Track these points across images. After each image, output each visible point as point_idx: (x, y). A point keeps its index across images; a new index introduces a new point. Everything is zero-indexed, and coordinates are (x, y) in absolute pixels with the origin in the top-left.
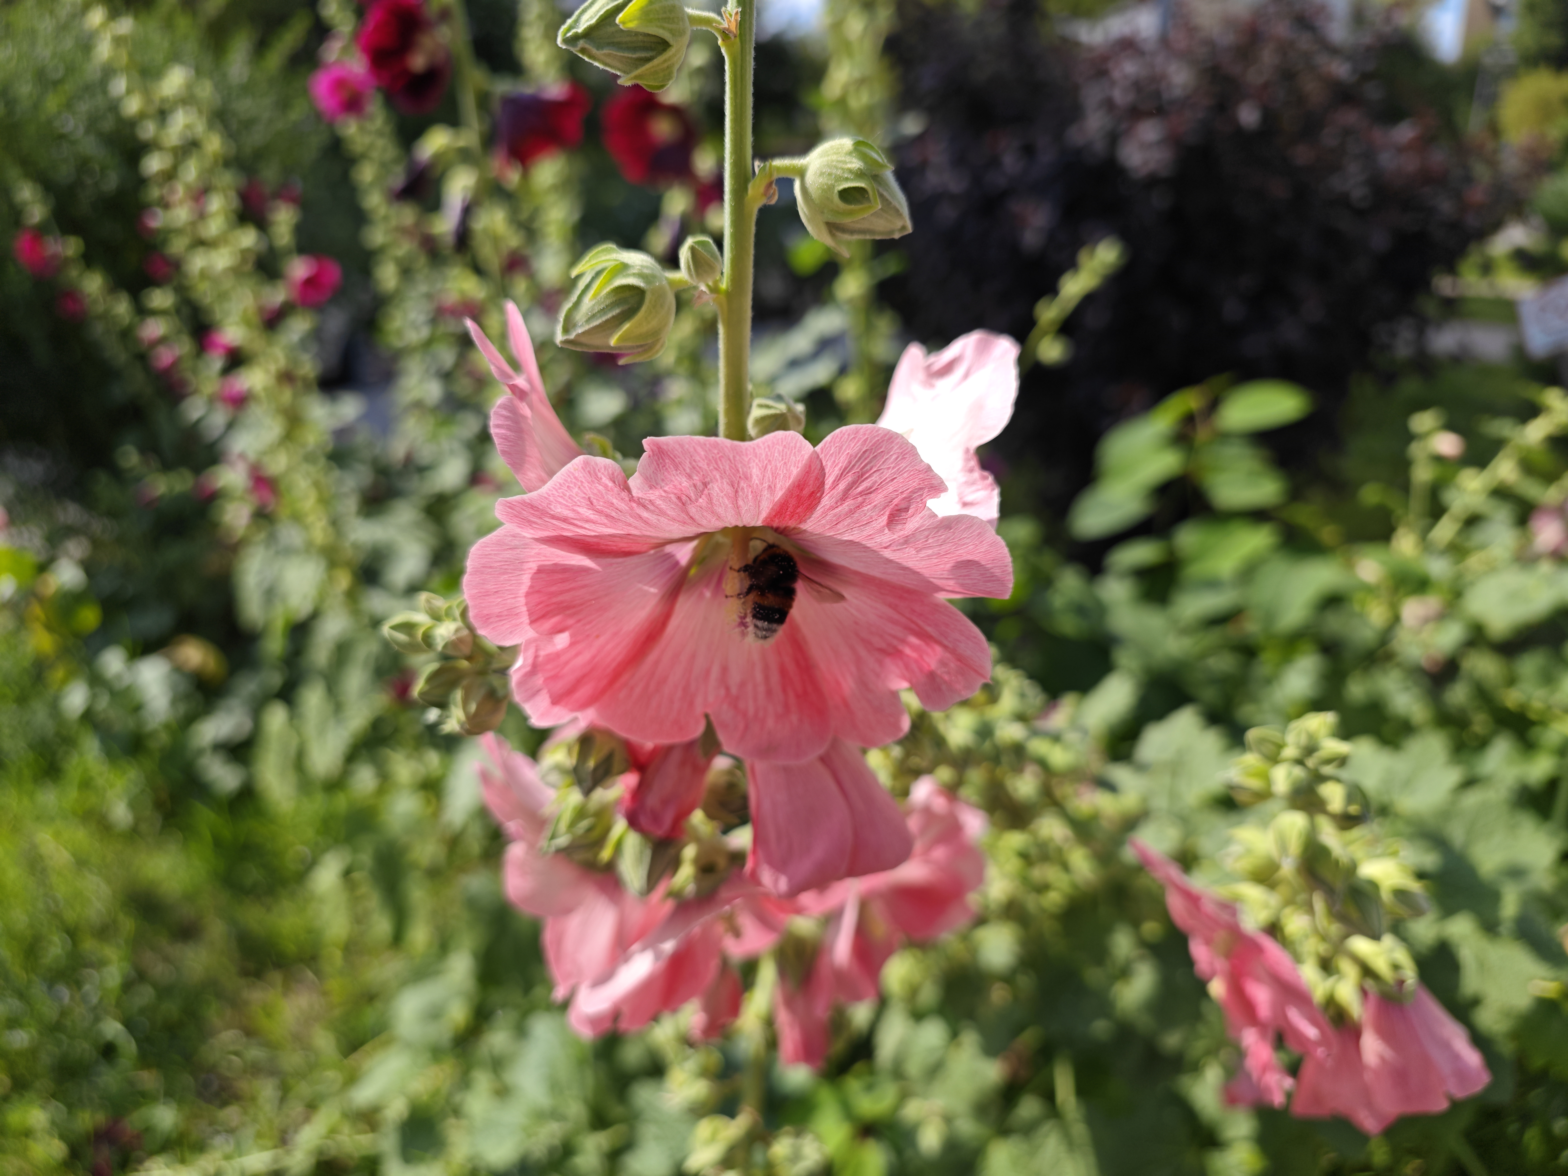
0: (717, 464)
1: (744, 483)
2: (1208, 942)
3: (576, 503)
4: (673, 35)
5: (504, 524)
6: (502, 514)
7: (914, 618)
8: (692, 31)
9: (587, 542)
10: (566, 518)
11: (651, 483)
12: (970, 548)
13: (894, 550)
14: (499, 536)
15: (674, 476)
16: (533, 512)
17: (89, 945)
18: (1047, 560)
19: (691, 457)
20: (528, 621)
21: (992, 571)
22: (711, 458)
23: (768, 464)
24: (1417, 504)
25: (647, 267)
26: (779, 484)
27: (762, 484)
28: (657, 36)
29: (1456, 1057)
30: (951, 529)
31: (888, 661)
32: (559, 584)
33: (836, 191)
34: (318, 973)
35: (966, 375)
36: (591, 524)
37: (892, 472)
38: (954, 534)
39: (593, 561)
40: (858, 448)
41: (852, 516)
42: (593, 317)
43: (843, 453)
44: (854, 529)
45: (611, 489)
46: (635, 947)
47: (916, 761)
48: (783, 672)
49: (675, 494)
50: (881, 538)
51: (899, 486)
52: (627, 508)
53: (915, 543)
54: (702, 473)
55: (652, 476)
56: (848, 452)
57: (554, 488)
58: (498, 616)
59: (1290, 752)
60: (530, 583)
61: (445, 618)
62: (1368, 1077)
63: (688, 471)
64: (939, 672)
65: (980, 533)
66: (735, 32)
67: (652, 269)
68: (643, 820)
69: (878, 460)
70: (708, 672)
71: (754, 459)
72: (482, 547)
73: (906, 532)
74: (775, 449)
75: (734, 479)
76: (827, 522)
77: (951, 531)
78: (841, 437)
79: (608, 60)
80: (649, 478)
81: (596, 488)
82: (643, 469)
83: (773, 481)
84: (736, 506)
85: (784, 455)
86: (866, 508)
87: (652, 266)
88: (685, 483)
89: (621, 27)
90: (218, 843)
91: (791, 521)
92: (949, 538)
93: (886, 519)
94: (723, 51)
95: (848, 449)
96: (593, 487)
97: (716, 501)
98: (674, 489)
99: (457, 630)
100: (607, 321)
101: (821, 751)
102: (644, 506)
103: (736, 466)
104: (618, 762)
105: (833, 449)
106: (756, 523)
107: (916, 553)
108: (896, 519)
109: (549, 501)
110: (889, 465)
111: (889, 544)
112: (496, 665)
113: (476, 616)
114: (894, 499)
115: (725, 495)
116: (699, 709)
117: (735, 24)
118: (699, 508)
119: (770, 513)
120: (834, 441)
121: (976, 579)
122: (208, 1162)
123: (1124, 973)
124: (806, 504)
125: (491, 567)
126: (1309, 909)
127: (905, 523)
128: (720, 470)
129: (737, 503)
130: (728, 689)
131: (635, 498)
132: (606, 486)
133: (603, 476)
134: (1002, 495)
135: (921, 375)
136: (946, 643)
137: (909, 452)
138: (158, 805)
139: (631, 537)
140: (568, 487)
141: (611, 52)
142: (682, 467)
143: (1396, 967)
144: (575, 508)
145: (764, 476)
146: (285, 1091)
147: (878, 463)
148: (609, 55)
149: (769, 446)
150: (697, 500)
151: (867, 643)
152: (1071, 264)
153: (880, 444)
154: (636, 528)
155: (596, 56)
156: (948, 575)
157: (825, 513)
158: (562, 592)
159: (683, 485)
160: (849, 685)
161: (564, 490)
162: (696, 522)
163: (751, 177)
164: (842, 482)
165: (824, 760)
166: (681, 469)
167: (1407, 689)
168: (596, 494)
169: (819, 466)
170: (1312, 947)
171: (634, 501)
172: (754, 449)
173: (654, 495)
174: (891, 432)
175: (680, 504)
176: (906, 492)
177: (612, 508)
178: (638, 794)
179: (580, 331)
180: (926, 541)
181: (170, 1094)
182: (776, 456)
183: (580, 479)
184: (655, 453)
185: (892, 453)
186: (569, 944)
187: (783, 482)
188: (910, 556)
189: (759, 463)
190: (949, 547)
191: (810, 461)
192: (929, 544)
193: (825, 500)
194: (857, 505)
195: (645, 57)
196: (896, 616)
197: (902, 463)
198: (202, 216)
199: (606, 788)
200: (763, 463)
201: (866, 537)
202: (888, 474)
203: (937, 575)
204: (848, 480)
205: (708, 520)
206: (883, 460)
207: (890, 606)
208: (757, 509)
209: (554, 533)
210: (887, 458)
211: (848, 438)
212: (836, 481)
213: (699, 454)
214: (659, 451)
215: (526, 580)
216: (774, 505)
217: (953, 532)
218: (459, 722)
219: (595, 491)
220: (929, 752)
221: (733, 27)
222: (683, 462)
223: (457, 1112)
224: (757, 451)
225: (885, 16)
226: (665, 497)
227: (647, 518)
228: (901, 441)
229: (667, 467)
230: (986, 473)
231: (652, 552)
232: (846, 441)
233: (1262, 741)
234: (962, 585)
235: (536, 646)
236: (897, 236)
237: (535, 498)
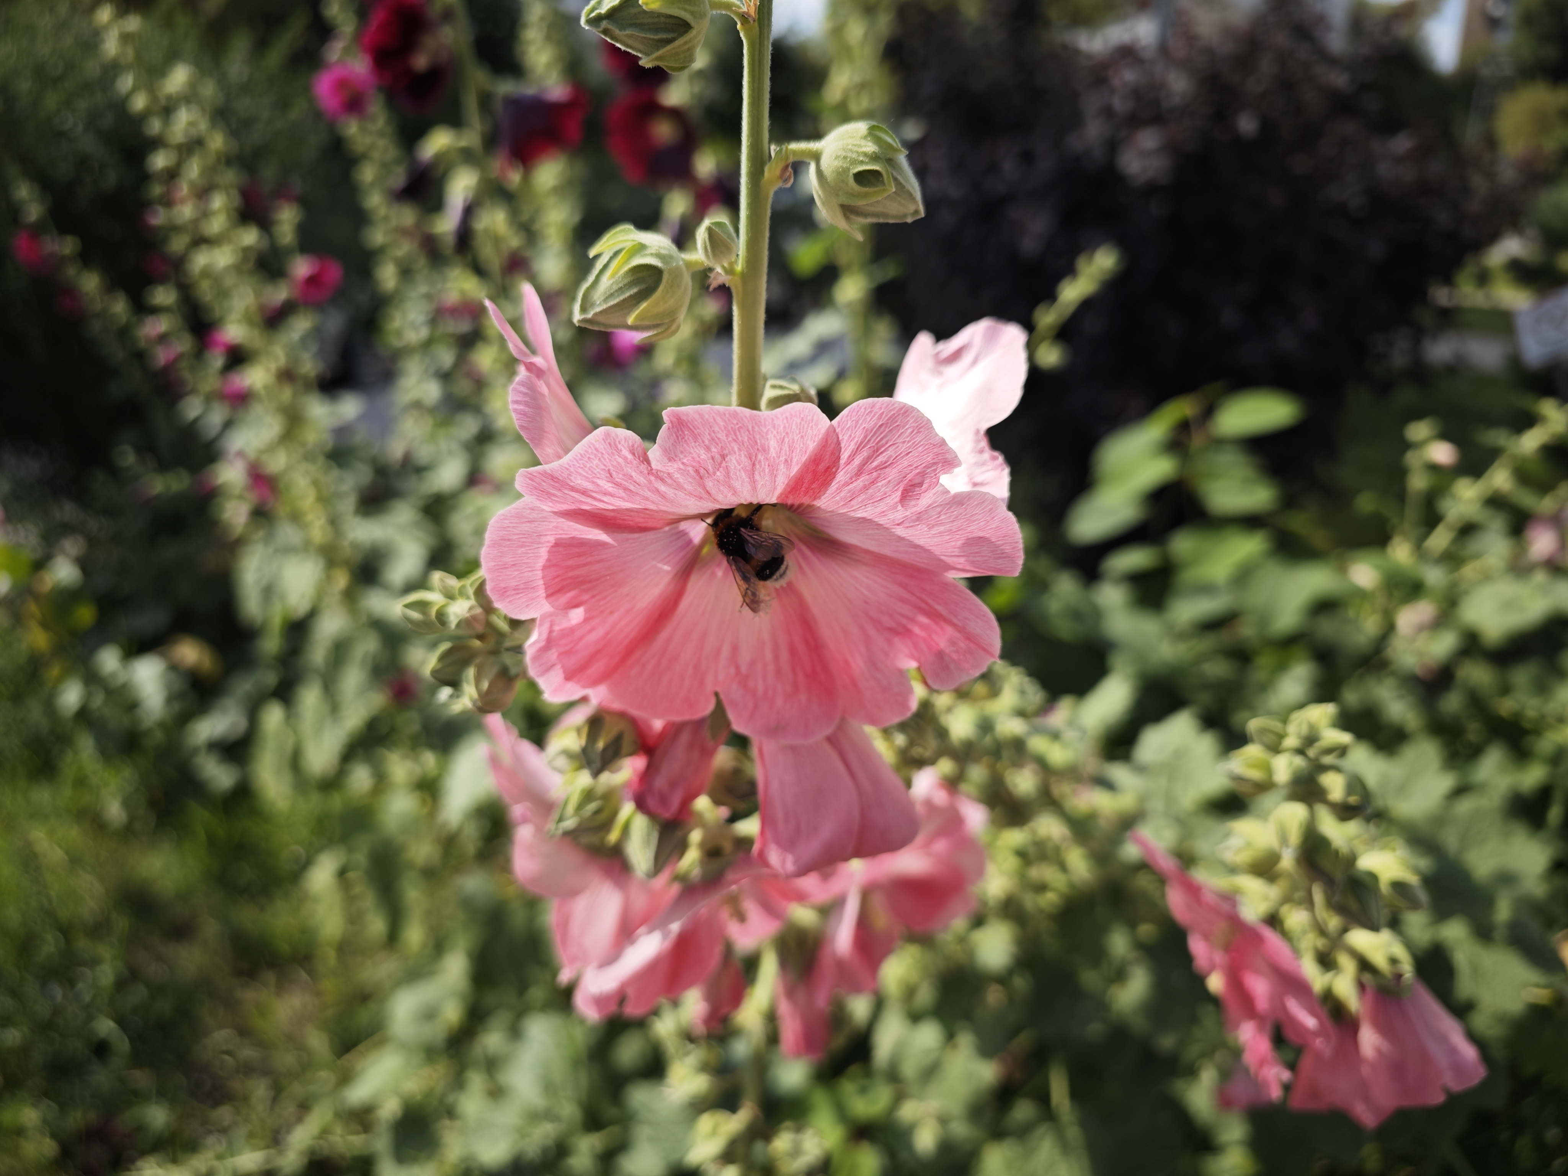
0: (736, 436)
1: (762, 456)
2: (1206, 937)
3: (596, 475)
4: (695, 17)
5: (523, 496)
6: (523, 486)
7: (924, 597)
8: (712, 15)
9: (605, 516)
10: (585, 490)
11: (670, 455)
12: (981, 524)
13: (907, 527)
14: (518, 509)
15: (693, 448)
16: (553, 484)
17: (82, 944)
18: (1043, 565)
19: (711, 427)
20: (544, 595)
21: (1001, 548)
22: (730, 429)
23: (786, 436)
24: (1412, 513)
25: (665, 248)
26: (796, 458)
27: (779, 457)
28: (679, 18)
29: (1453, 1051)
30: (963, 506)
31: (897, 640)
32: (575, 559)
33: (851, 174)
34: (311, 973)
35: (975, 362)
36: (609, 497)
37: (907, 446)
38: (966, 510)
39: (609, 536)
40: (874, 422)
41: (866, 491)
42: (611, 295)
43: (859, 427)
44: (867, 506)
45: (630, 461)
46: (642, 930)
47: (917, 751)
48: (793, 651)
49: (693, 467)
50: (893, 515)
51: (913, 460)
52: (645, 482)
53: (928, 519)
54: (720, 445)
55: (671, 448)
56: (864, 426)
57: (575, 459)
58: (514, 590)
59: (1291, 741)
60: (547, 556)
61: (458, 596)
62: (1365, 1071)
63: (707, 442)
64: (947, 651)
65: (991, 509)
66: (754, 16)
67: (669, 250)
68: (651, 802)
69: (894, 434)
70: (718, 651)
71: (773, 430)
72: (501, 519)
73: (919, 509)
74: (793, 421)
75: (752, 451)
76: (841, 499)
77: (964, 507)
78: (858, 411)
79: (630, 42)
80: (668, 450)
81: (615, 460)
82: (662, 441)
83: (789, 454)
84: (752, 480)
85: (802, 428)
86: (880, 484)
87: (669, 248)
88: (703, 455)
89: (644, 7)
90: (212, 842)
91: (805, 497)
92: (961, 514)
93: (900, 495)
94: (742, 35)
95: (864, 423)
96: (613, 460)
97: (733, 475)
98: (692, 461)
99: (471, 608)
100: (624, 300)
101: (829, 731)
102: (662, 480)
103: (754, 437)
104: (627, 743)
105: (849, 422)
106: (770, 500)
107: (928, 530)
108: (910, 494)
109: (569, 472)
110: (904, 438)
111: (902, 520)
112: (508, 644)
113: (493, 589)
114: (908, 474)
115: (742, 468)
116: (709, 687)
117: (754, 8)
118: (716, 482)
119: (785, 489)
120: (851, 415)
121: (987, 556)
122: (201, 1162)
123: (1120, 975)
124: (821, 480)
125: (509, 540)
126: (1309, 903)
127: (919, 499)
128: (738, 441)
129: (753, 477)
130: (738, 668)
131: (653, 471)
132: (625, 459)
133: (623, 448)
134: (1013, 474)
135: (930, 363)
136: (955, 621)
137: (923, 425)
138: (153, 804)
139: (648, 512)
140: (589, 458)
141: (633, 33)
142: (701, 439)
143: (1394, 961)
144: (595, 480)
145: (781, 449)
146: (277, 1091)
147: (894, 438)
148: (631, 36)
149: (787, 418)
150: (714, 474)
151: (876, 623)
152: (1069, 271)
153: (896, 417)
154: (653, 502)
155: (618, 38)
156: (959, 553)
157: (840, 490)
158: (578, 567)
159: (701, 457)
160: (858, 664)
161: (585, 461)
162: (712, 497)
163: (767, 161)
164: (858, 457)
165: (831, 740)
166: (701, 441)
167: (1401, 697)
168: (615, 466)
169: (835, 441)
170: (1309, 943)
171: (653, 474)
172: (773, 420)
173: (672, 468)
174: (907, 406)
175: (697, 478)
176: (920, 467)
177: (630, 481)
178: (646, 777)
179: (598, 309)
180: (939, 517)
181: (163, 1094)
182: (794, 429)
183: (600, 451)
184: (675, 425)
185: (907, 427)
186: (575, 927)
187: (800, 456)
188: (922, 533)
189: (777, 435)
190: (961, 523)
191: (827, 435)
192: (942, 520)
193: (840, 476)
194: (872, 481)
195: (667, 38)
196: (906, 595)
197: (917, 437)
198: (206, 214)
199: (613, 772)
200: (781, 435)
201: (879, 514)
202: (903, 448)
203: (947, 552)
204: (863, 455)
205: (724, 494)
206: (899, 433)
207: (901, 585)
208: (773, 484)
209: (573, 507)
210: (903, 432)
211: (865, 412)
212: (852, 456)
213: (718, 425)
214: (678, 423)
215: (543, 553)
216: (790, 480)
217: (965, 508)
218: (471, 699)
219: (615, 463)
220: (932, 744)
221: (752, 12)
222: (702, 433)
223: (451, 1113)
224: (775, 422)
225: (885, 22)
226: (683, 470)
227: (665, 492)
228: (917, 414)
229: (686, 438)
230: (996, 454)
231: (667, 529)
232: (863, 415)
233: (1263, 731)
234: (972, 563)
235: (551, 621)
236: (909, 220)
237: (556, 469)
